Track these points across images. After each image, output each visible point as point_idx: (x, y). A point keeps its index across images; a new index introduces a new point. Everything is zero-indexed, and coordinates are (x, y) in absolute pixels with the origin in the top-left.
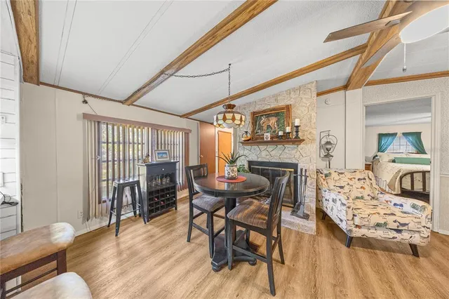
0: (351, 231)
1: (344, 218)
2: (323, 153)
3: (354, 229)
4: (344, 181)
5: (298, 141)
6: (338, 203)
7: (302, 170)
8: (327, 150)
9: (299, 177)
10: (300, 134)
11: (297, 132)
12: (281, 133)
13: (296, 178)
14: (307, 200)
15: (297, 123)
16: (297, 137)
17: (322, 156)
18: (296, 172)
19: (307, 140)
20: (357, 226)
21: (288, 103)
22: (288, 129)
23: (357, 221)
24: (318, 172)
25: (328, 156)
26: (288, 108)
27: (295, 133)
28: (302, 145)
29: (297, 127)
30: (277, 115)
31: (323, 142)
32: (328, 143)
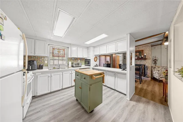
0: (159, 79)
1: (157, 76)
2: (154, 62)
3: (160, 78)
4: (159, 69)
5: (145, 59)
6: (156, 73)
7: (146, 66)
8: (155, 61)
9: (146, 68)
10: (146, 57)
11: (145, 57)
12: (140, 57)
13: (145, 68)
14: (148, 74)
15: (145, 54)
16: (145, 58)
17: (153, 63)
18: (145, 67)
19: (148, 59)
20: (161, 78)
21: (142, 49)
22: (142, 56)
23: (161, 76)
24: (152, 67)
25: (155, 63)
26: (142, 51)
27: (144, 57)
28: (147, 60)
29: (145, 56)
30: (139, 52)
31: (154, 59)
32: (155, 59)
